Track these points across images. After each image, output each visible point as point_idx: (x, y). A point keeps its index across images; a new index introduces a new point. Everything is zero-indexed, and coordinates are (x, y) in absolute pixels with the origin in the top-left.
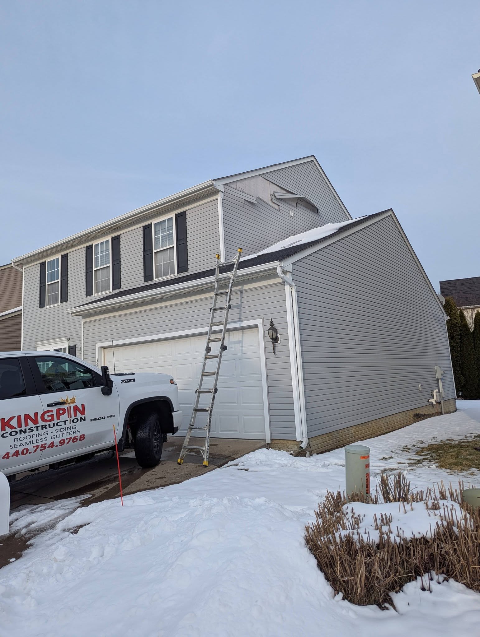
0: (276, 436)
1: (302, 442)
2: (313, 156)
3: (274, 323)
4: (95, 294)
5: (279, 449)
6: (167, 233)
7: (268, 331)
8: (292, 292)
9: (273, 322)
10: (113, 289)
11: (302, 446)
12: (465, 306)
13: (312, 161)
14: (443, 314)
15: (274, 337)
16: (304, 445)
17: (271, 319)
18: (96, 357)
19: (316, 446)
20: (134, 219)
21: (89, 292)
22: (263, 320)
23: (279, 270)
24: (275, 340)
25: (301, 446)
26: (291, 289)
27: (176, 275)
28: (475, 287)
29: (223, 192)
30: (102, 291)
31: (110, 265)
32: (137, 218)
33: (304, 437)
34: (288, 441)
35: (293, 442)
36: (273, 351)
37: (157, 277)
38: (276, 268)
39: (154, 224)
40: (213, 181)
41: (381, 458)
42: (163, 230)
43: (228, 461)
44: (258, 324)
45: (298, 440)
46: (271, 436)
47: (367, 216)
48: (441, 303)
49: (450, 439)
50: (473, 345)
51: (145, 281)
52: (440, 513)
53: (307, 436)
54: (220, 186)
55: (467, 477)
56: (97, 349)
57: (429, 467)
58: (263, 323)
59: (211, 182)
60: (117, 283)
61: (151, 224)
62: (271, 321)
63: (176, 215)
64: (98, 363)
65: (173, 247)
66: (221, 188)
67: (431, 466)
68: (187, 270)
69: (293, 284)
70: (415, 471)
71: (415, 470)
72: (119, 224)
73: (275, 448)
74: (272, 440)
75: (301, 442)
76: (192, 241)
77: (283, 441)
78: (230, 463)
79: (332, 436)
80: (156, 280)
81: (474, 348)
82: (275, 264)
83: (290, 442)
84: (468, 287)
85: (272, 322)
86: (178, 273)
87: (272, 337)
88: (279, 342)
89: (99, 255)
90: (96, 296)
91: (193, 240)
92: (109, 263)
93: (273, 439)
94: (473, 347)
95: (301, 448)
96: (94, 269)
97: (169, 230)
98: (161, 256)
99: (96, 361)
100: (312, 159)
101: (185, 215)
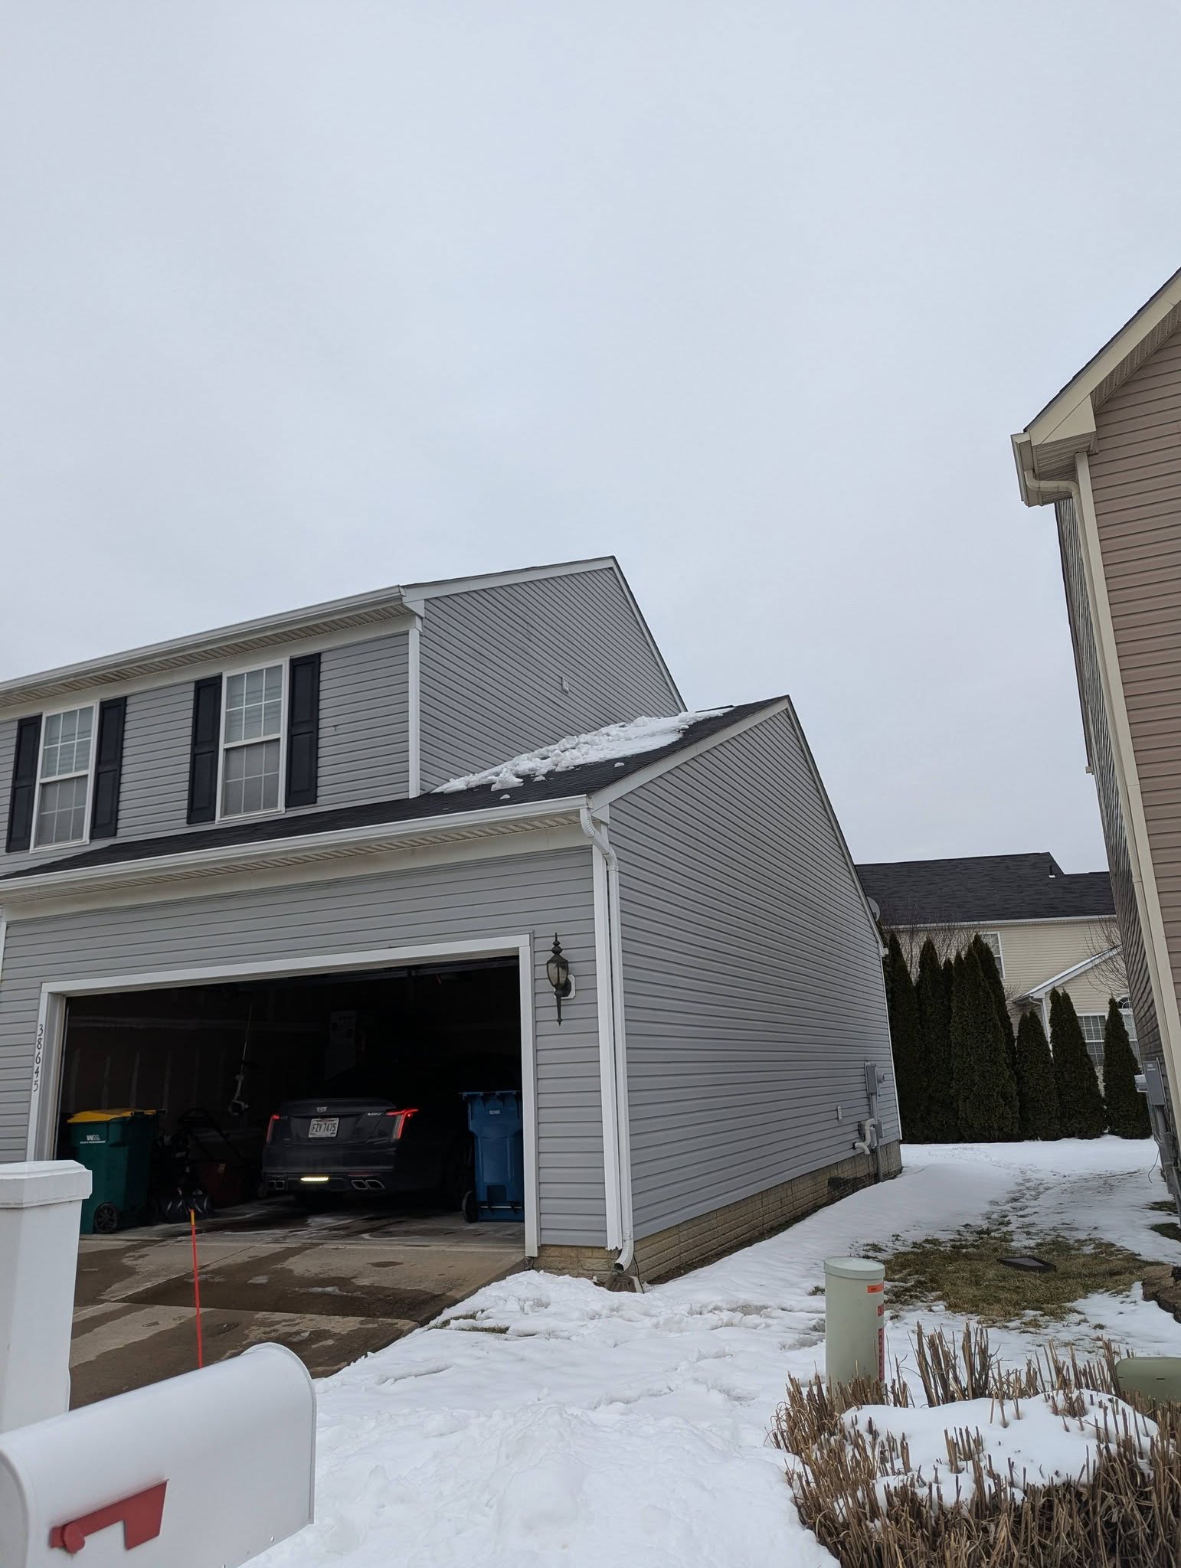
0: (550, 1238)
1: (620, 1251)
2: (613, 558)
3: (562, 948)
4: (35, 847)
5: (560, 1271)
6: (263, 703)
7: (546, 966)
8: (608, 871)
9: (559, 943)
10: (92, 837)
11: (620, 1261)
12: (896, 924)
13: (611, 569)
14: (877, 942)
15: (562, 980)
16: (624, 1260)
17: (556, 936)
18: (36, 1021)
19: (647, 1261)
20: (174, 661)
21: (17, 841)
22: (533, 938)
23: (584, 816)
24: (563, 989)
25: (617, 1262)
26: (607, 865)
27: (280, 810)
28: (913, 883)
29: (421, 618)
30: (58, 840)
31: (90, 772)
32: (181, 659)
33: (627, 1237)
34: (583, 1250)
35: (596, 1253)
36: (557, 1018)
37: (225, 813)
38: (577, 813)
39: (229, 678)
40: (401, 589)
41: (811, 1289)
42: (254, 695)
43: (444, 1308)
44: (518, 948)
45: (611, 1247)
46: (540, 1236)
47: (731, 706)
48: (874, 915)
49: (930, 1238)
50: (917, 1015)
51: (190, 820)
52: (1096, 1420)
53: (632, 1236)
54: (416, 603)
55: (1030, 1332)
56: (44, 999)
57: (931, 1310)
58: (532, 944)
59: (398, 591)
60: (105, 820)
61: (220, 677)
62: (556, 940)
63: (292, 661)
64: (42, 1037)
65: (278, 740)
66: (419, 608)
67: (934, 1308)
68: (313, 800)
69: (613, 853)
70: (905, 1321)
71: (903, 1319)
72: (129, 670)
73: (548, 1269)
74: (541, 1248)
75: (617, 1253)
76: (333, 728)
77: (570, 1249)
78: (448, 1313)
79: (677, 1236)
80: (220, 821)
81: (920, 1023)
82: (578, 801)
83: (588, 1253)
84: (900, 883)
85: (557, 944)
86: (286, 807)
87: (556, 981)
88: (572, 994)
89: (57, 743)
90: (38, 852)
91: (334, 726)
92: (86, 767)
93: (547, 1245)
94: (918, 1021)
95: (619, 1266)
96: (39, 780)
97: (268, 697)
98: (241, 761)
99: (35, 1032)
100: (611, 564)
101: (318, 663)
